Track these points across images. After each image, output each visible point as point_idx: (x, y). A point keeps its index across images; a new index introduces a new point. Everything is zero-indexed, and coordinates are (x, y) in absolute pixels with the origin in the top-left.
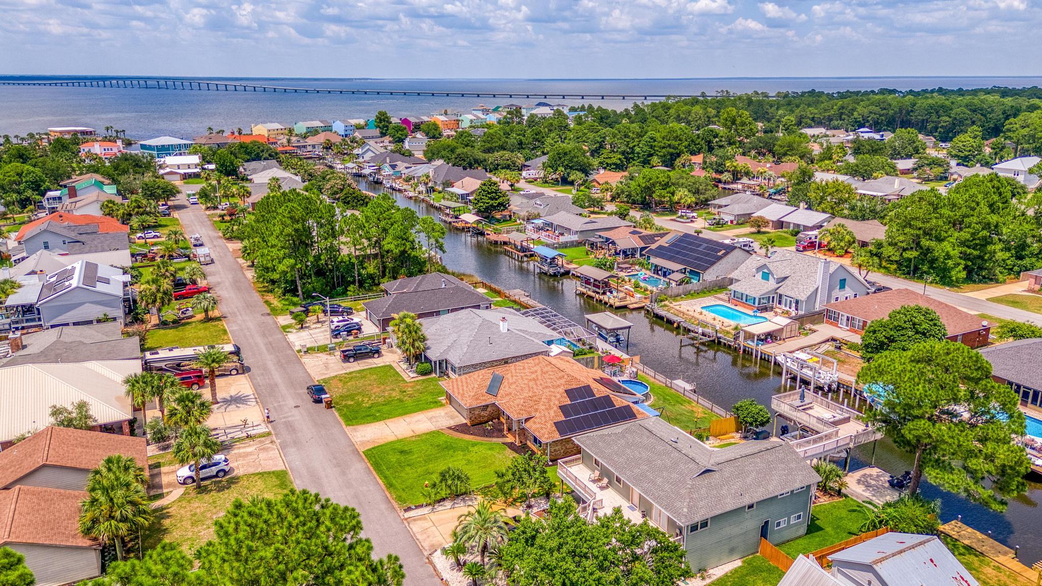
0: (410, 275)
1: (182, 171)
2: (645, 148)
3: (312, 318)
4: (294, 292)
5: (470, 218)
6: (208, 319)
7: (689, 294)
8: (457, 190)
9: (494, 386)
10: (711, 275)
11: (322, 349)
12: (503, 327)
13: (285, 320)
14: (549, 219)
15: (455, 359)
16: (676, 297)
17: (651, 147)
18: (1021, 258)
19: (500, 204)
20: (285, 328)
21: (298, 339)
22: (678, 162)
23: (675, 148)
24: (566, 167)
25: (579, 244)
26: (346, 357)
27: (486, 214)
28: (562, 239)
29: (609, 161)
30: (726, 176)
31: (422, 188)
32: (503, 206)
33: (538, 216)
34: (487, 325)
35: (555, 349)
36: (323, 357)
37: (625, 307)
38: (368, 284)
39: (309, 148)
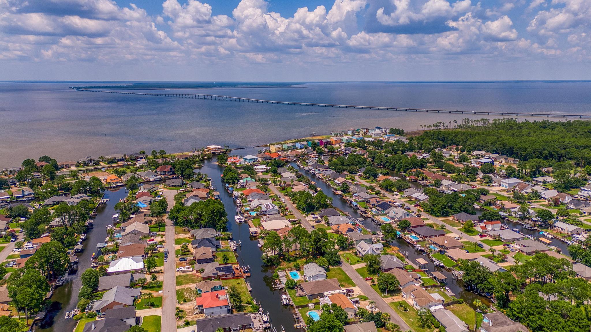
0: (325, 208)
1: (261, 170)
2: (399, 166)
3: (309, 215)
4: (304, 210)
5: (339, 192)
6: (291, 214)
7: (381, 215)
8: (337, 181)
9: (338, 227)
10: (386, 212)
11: (312, 221)
12: (341, 219)
13: (304, 215)
14: (359, 194)
15: (333, 223)
16: (378, 216)
17: (401, 165)
18: (455, 212)
19: (347, 189)
20: (305, 217)
21: (308, 219)
22: (408, 172)
23: (407, 166)
24: (369, 174)
25: (364, 201)
26: (316, 222)
27: (344, 191)
28: (360, 200)
29: (384, 172)
30: (419, 179)
31: (327, 179)
32: (348, 189)
33: (356, 193)
34: (338, 218)
35: (349, 223)
36: (312, 222)
37: (367, 217)
38: (318, 209)
39: (291, 157)
